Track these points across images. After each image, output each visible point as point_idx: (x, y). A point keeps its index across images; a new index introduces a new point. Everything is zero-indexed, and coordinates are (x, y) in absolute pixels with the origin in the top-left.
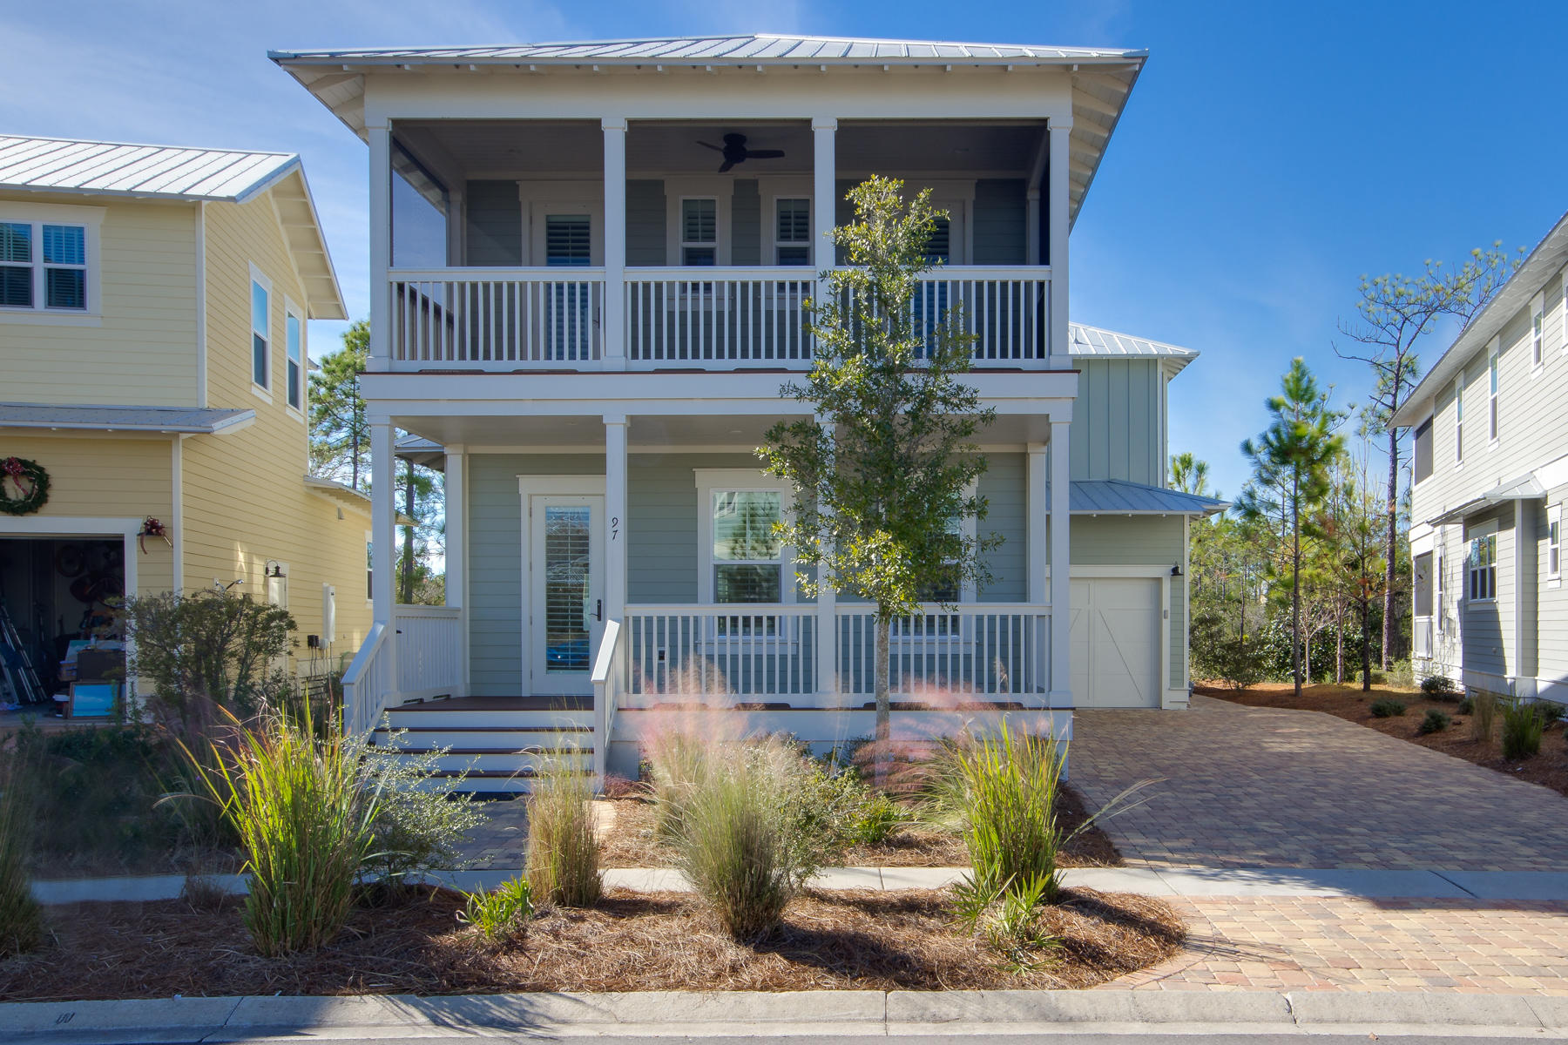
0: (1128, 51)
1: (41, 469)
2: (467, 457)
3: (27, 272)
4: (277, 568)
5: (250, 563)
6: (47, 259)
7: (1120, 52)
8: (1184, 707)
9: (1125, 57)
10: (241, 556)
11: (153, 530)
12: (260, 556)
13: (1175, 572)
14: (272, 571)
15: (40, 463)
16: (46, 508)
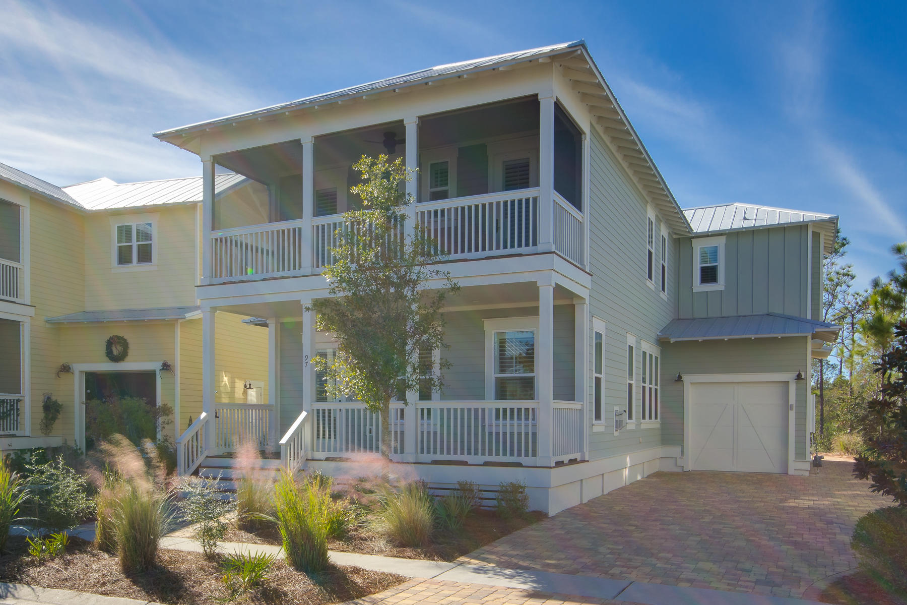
0: (571, 43)
1: (125, 340)
2: (279, 325)
3: (131, 247)
4: (250, 384)
5: (233, 383)
6: (138, 241)
7: (565, 45)
8: (807, 474)
9: (569, 47)
10: (226, 379)
11: (166, 367)
12: (240, 379)
13: (799, 377)
14: (248, 385)
15: (125, 337)
16: (128, 358)
